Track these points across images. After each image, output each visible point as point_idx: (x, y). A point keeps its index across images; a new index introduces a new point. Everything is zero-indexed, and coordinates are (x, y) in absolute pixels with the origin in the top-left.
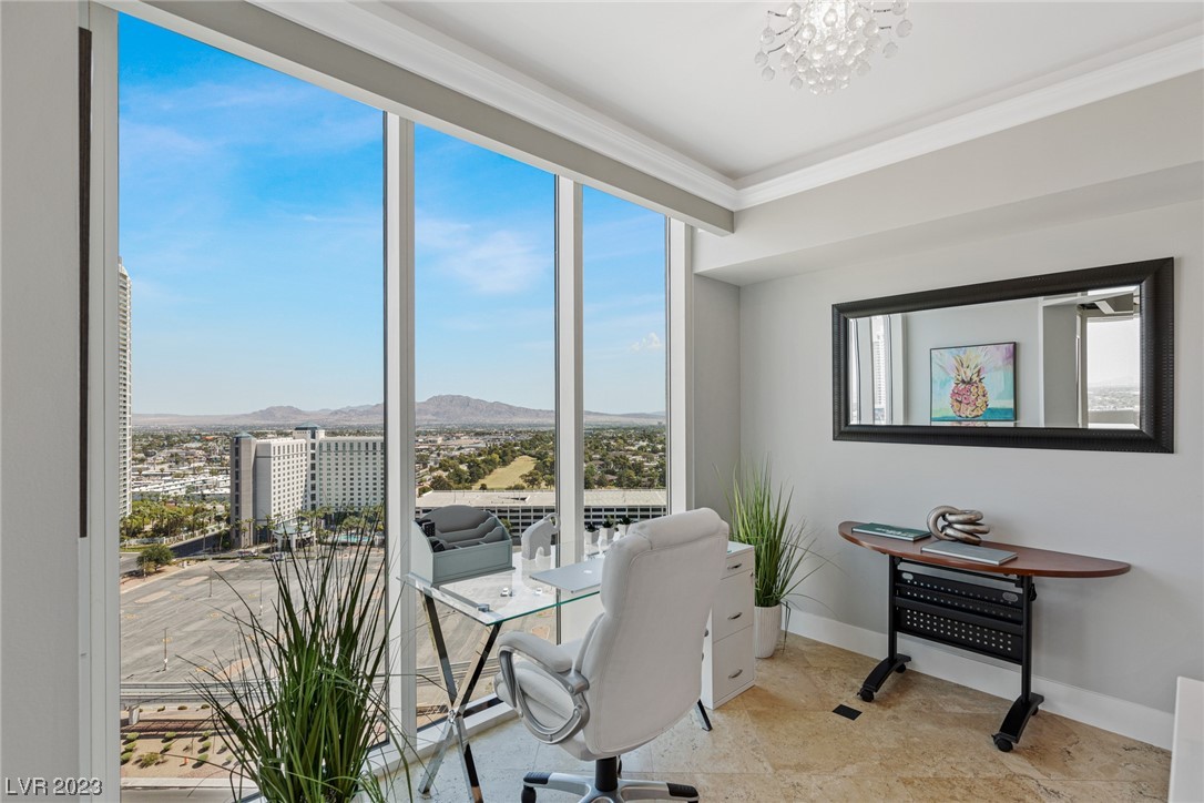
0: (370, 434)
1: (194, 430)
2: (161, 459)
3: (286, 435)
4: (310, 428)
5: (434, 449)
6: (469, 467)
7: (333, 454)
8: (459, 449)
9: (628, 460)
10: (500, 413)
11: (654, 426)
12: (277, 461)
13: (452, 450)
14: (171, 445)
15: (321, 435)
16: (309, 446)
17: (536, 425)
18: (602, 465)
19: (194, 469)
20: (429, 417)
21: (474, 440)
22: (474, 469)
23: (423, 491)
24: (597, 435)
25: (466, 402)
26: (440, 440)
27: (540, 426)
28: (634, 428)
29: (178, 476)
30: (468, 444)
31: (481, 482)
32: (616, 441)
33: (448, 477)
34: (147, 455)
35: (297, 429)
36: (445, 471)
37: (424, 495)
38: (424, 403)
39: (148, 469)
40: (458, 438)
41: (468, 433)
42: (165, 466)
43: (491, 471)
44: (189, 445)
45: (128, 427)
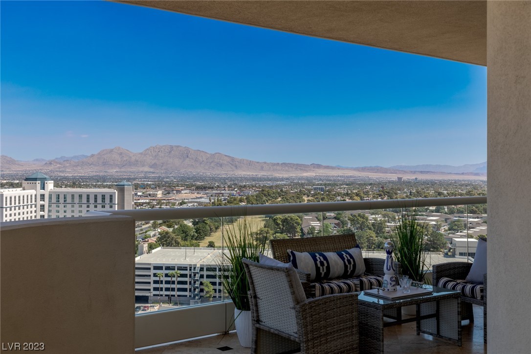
0: (87, 186)
3: (18, 186)
4: (40, 179)
5: (155, 203)
6: (194, 223)
7: (62, 206)
8: (181, 204)
9: (367, 219)
10: (221, 165)
11: (393, 182)
12: (8, 212)
13: (174, 204)
15: (50, 185)
16: (39, 197)
17: (261, 179)
18: (338, 224)
20: (146, 169)
21: (196, 195)
22: (200, 225)
23: (151, 247)
24: (329, 191)
25: (185, 154)
26: (159, 194)
27: (265, 180)
28: (371, 184)
30: (189, 199)
31: (208, 239)
32: (351, 198)
33: (174, 232)
35: (27, 179)
36: (169, 227)
37: (153, 251)
38: (141, 154)
40: (179, 192)
41: (188, 187)
43: (217, 228)
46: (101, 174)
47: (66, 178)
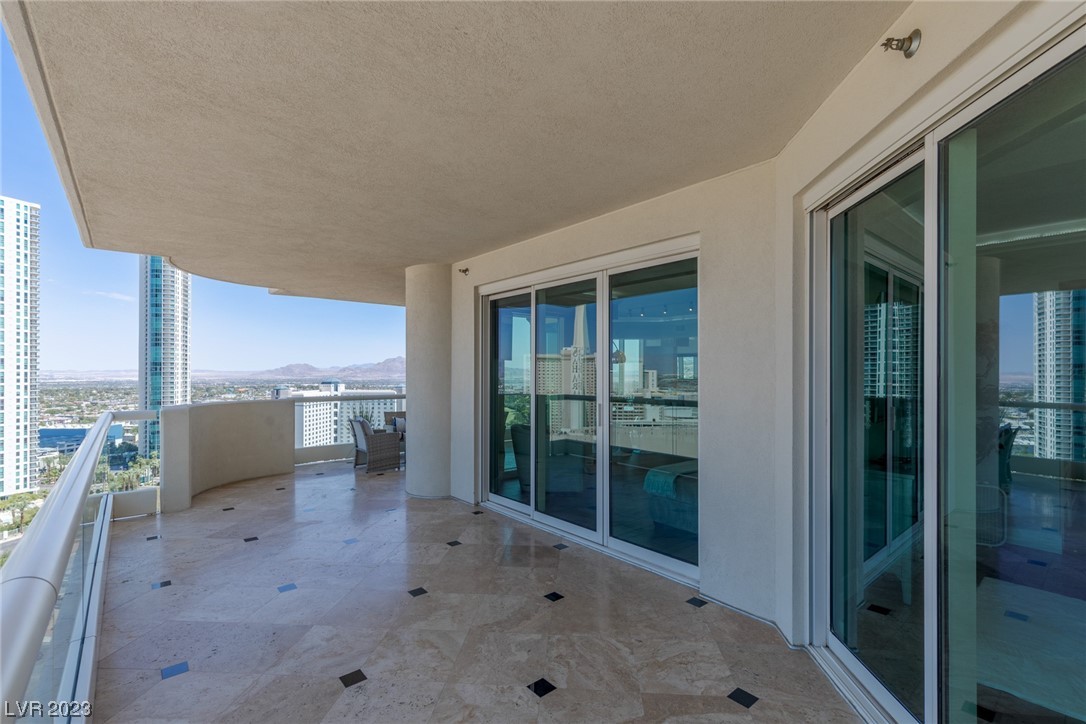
4: (333, 383)
15: (343, 388)
35: (323, 383)
45: (189, 380)
46: (386, 378)
47: (357, 382)
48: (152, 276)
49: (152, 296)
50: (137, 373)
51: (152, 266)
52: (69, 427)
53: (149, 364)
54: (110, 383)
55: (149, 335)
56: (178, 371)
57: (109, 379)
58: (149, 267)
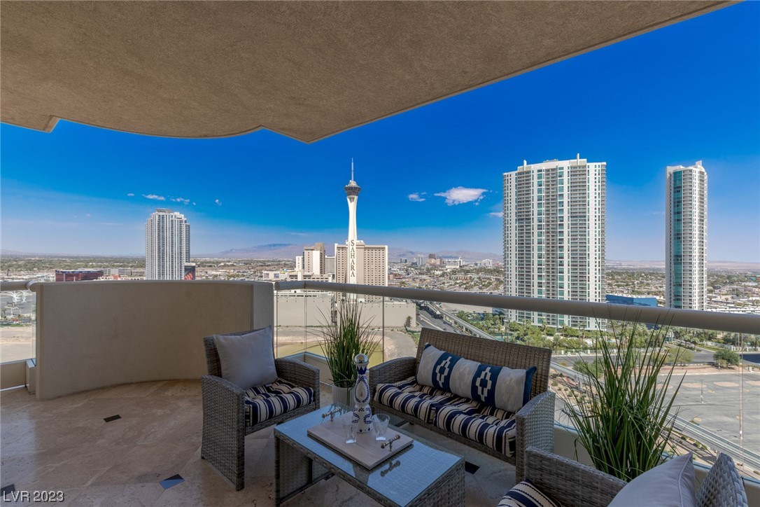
1: (749, 273)
2: (724, 291)
14: (732, 283)
19: (753, 301)
29: (739, 304)
34: (715, 288)
39: (715, 297)
42: (729, 297)
44: (747, 284)
45: (705, 269)
48: (675, 192)
49: (674, 206)
50: (664, 263)
51: (675, 184)
52: (625, 296)
53: (672, 256)
54: (654, 269)
55: (672, 235)
56: (696, 261)
57: (653, 266)
58: (672, 186)
